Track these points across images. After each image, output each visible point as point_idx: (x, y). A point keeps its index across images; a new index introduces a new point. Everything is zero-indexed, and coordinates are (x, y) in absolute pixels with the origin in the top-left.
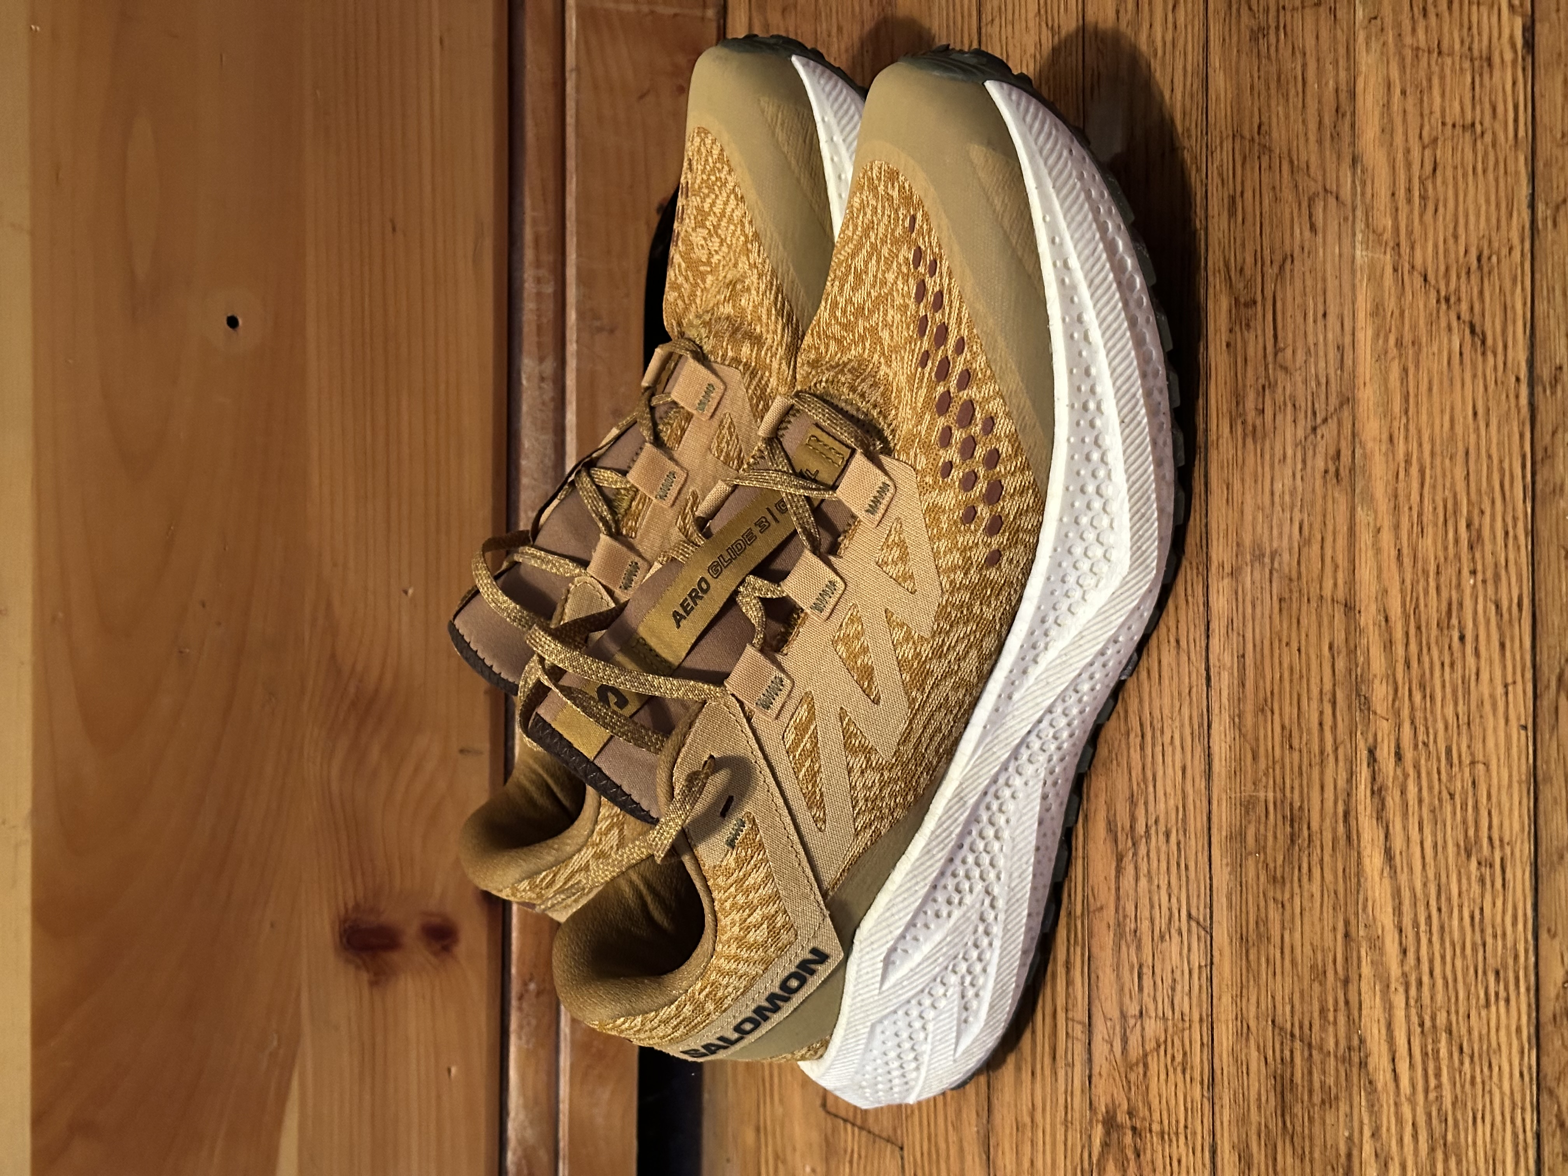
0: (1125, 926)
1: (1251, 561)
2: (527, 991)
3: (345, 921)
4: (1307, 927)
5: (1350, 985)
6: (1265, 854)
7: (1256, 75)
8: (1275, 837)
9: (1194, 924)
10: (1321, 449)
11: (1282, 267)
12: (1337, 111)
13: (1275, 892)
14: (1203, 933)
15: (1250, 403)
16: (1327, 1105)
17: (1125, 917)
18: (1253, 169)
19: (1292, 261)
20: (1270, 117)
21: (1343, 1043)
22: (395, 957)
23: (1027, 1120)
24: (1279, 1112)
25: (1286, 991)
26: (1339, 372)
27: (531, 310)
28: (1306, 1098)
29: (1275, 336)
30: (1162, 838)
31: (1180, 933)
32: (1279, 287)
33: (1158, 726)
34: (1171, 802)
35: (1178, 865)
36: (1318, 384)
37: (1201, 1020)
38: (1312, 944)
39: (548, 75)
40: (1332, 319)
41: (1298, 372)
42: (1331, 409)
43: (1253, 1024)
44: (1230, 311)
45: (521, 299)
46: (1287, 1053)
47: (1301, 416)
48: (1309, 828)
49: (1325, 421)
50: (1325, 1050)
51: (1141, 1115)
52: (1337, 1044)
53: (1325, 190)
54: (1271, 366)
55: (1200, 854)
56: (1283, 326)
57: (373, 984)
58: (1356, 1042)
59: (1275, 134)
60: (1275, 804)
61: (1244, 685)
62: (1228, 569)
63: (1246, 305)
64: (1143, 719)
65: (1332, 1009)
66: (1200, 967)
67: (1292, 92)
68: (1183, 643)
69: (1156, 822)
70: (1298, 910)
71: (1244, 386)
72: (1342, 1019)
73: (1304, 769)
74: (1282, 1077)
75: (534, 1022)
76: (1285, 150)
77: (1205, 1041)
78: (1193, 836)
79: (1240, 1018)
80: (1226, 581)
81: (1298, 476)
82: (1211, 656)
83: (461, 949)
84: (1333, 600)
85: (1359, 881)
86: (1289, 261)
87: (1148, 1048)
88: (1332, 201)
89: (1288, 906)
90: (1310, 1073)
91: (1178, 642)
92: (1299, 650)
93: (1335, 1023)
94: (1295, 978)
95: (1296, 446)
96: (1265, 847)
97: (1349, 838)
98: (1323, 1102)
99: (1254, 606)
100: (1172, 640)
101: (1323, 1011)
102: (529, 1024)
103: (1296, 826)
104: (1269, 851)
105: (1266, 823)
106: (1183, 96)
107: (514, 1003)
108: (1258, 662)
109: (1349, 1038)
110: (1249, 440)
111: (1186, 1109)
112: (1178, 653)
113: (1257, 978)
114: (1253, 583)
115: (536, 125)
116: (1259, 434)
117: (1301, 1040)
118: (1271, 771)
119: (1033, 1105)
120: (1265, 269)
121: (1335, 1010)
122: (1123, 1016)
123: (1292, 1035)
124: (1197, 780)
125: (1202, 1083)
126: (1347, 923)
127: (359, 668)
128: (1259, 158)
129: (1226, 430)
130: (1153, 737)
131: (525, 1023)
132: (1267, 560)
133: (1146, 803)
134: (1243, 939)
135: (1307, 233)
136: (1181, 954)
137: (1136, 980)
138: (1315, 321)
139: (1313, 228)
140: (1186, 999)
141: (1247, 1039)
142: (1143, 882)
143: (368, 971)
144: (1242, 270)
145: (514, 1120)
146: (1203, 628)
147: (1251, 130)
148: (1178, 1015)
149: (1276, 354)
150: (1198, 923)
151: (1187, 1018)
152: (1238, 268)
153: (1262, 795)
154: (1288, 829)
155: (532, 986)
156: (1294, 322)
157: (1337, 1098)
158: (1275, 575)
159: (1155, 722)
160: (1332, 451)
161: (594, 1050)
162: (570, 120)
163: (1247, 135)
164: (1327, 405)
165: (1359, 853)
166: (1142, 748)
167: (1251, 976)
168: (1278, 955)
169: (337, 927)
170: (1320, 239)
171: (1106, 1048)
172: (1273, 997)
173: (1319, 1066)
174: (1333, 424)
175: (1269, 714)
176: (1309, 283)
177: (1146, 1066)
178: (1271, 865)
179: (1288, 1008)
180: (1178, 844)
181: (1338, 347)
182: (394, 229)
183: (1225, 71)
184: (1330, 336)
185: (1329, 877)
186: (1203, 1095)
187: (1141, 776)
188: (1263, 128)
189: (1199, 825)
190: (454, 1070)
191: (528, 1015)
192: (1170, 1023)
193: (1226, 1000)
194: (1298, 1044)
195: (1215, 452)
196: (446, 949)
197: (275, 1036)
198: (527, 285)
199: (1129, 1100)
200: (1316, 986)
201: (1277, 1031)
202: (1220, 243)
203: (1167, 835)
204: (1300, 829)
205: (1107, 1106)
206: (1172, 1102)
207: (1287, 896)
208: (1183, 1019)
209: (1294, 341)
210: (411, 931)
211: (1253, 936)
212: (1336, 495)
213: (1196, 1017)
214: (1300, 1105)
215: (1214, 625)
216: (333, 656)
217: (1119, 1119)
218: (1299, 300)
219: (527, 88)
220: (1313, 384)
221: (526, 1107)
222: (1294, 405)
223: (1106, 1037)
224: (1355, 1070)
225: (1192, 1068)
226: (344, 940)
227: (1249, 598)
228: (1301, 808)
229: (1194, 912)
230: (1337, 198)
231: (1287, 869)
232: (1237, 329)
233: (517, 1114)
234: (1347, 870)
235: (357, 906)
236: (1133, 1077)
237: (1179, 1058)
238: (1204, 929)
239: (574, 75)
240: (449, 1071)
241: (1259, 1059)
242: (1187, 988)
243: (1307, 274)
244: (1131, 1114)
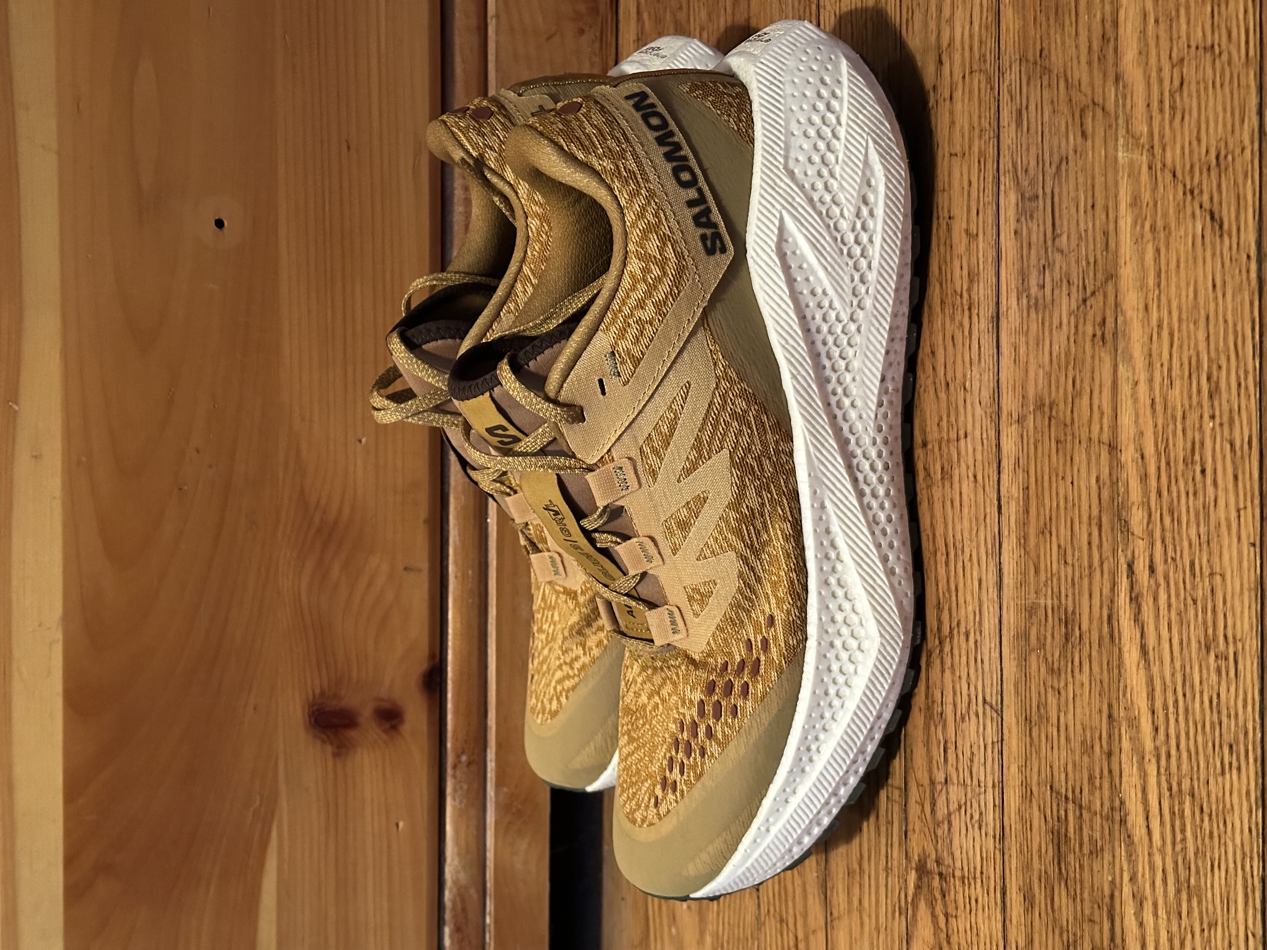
0: (933, 710)
1: (1034, 410)
2: (460, 762)
3: (313, 706)
4: (1078, 711)
5: (1113, 757)
6: (1045, 650)
7: (1038, 9)
8: (1053, 637)
9: (988, 708)
10: (1090, 316)
11: (1059, 168)
12: (1103, 37)
13: (1053, 682)
14: (995, 715)
15: (1033, 280)
16: (1094, 855)
17: (933, 702)
18: (1036, 86)
19: (1067, 163)
20: (1049, 43)
21: (1107, 804)
22: (353, 734)
23: (856, 867)
24: (1056, 861)
25: (1062, 761)
26: (1105, 253)
27: (461, 213)
28: (1077, 849)
29: (1054, 225)
30: (963, 638)
31: (977, 716)
32: (1056, 182)
33: (959, 546)
34: (970, 608)
35: (976, 660)
36: (1088, 263)
37: (994, 786)
38: (1082, 724)
39: (473, 21)
40: (1099, 209)
41: (1072, 254)
42: (1098, 284)
43: (1035, 789)
44: (1017, 205)
45: (452, 203)
46: (1062, 813)
47: (1074, 289)
48: (1080, 629)
49: (1093, 293)
50: (1093, 810)
51: (946, 863)
52: (1102, 806)
53: (1094, 103)
54: (1050, 250)
55: (993, 650)
56: (1060, 216)
57: (336, 755)
58: (1117, 803)
59: (1053, 58)
60: (1053, 609)
61: (1028, 512)
62: (1015, 417)
63: (1030, 199)
64: (948, 541)
65: (1098, 777)
66: (993, 743)
67: (1067, 22)
68: (979, 477)
69: (958, 624)
70: (1071, 696)
71: (1028, 266)
72: (1106, 785)
73: (1076, 580)
74: (1058, 832)
75: (465, 787)
76: (1062, 70)
77: (997, 803)
78: (987, 637)
79: (1025, 784)
80: (1013, 426)
81: (1072, 340)
82: (1002, 489)
83: (406, 728)
84: (1099, 441)
85: (1120, 672)
86: (1064, 163)
87: (951, 809)
88: (1099, 112)
89: (1063, 692)
90: (1081, 829)
91: (975, 477)
92: (1072, 483)
93: (1101, 788)
94: (1069, 752)
95: (1070, 315)
96: (1044, 645)
97: (1112, 637)
98: (1091, 853)
99: (1036, 448)
100: (971, 475)
101: (1091, 778)
102: (461, 788)
103: (1070, 627)
104: (1048, 647)
105: (1045, 625)
106: (980, 27)
107: (449, 771)
108: (1040, 493)
109: (1112, 801)
110: (1033, 311)
111: (982, 859)
112: (975, 486)
113: (1038, 752)
114: (1035, 428)
115: (463, 62)
116: (1040, 306)
117: (1074, 802)
118: (1049, 582)
119: (861, 855)
120: (1045, 169)
121: (1101, 778)
122: (932, 782)
123: (1067, 798)
124: (991, 590)
125: (994, 837)
126: (1110, 706)
127: (323, 502)
128: (1041, 77)
129: (1014, 302)
130: (956, 554)
131: (458, 787)
132: (1047, 409)
133: (950, 610)
134: (1028, 720)
135: (1079, 139)
136: (977, 732)
137: (942, 754)
138: (1085, 212)
139: (1084, 135)
140: (982, 769)
141: (1031, 801)
142: (948, 673)
143: (331, 744)
144: (1026, 171)
145: (450, 865)
146: (995, 465)
147: (1034, 55)
148: (975, 782)
149: (1054, 240)
150: (991, 707)
151: (982, 785)
152: (1024, 169)
153: (1042, 602)
154: (1063, 630)
155: (464, 758)
156: (1069, 213)
157: (1102, 849)
158: (1053, 421)
159: (957, 543)
160: (1099, 319)
161: (514, 810)
162: (491, 57)
163: (1031, 59)
164: (1095, 280)
165: (1120, 649)
166: (947, 564)
167: (1033, 749)
168: (1055, 733)
169: (307, 710)
170: (1089, 143)
171: (919, 808)
172: (1051, 767)
173: (1088, 823)
174: (1100, 296)
175: (1048, 535)
176: (1081, 180)
177: (950, 823)
178: (1050, 660)
179: (1063, 776)
180: (976, 642)
181: (1104, 233)
182: (348, 148)
183: (1013, 6)
184: (1097, 222)
185: (1096, 669)
186: (995, 847)
187: (946, 588)
188: (1044, 54)
189: (992, 627)
190: (401, 824)
191: (460, 782)
192: (969, 788)
193: (1014, 769)
194: (1071, 806)
195: (1005, 321)
196: (394, 728)
197: (258, 797)
198: (456, 192)
199: (936, 850)
200: (1086, 758)
201: (1054, 795)
202: (1009, 149)
203: (967, 635)
204: (1073, 630)
205: (919, 855)
206: (971, 853)
207: (1062, 684)
208: (979, 785)
209: (1069, 229)
210: (366, 714)
211: (1035, 718)
212: (1102, 355)
213: (990, 784)
214: (1072, 856)
215: (1004, 463)
216: (302, 492)
217: (929, 866)
218: (1072, 194)
219: (456, 32)
220: (1084, 263)
221: (459, 854)
222: (1069, 282)
223: (919, 800)
224: (1117, 827)
225: (987, 824)
226: (313, 720)
227: (1032, 441)
228: (1074, 612)
229: (988, 699)
230: (1103, 109)
231: (1062, 663)
232: (1023, 219)
233: (452, 860)
234: (1111, 663)
235: (322, 693)
236: (940, 832)
237: (976, 817)
238: (996, 711)
239: (494, 21)
240: (397, 825)
241: (1040, 818)
242: (982, 760)
243: (1079, 174)
244: (938, 862)
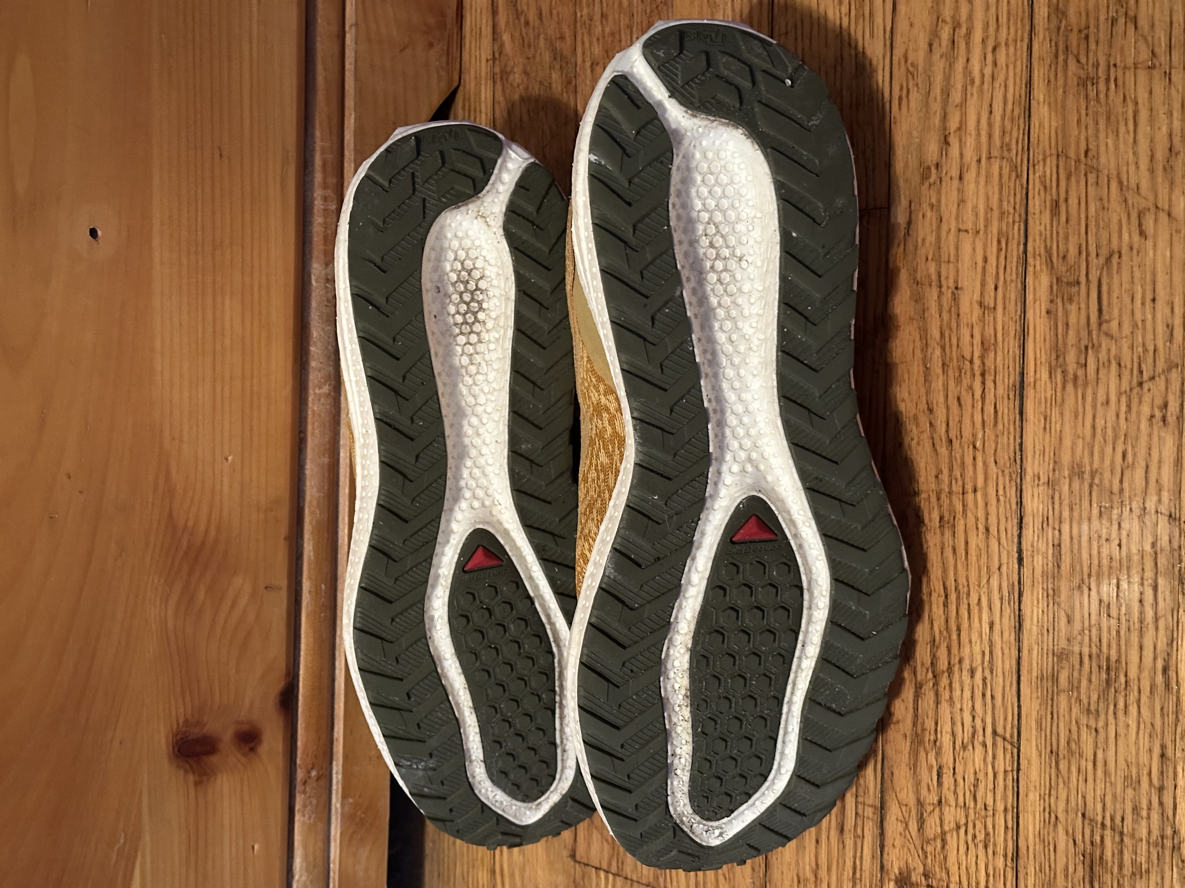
0: (924, 737)
1: (1069, 475)
2: (309, 777)
3: (177, 735)
4: (1121, 749)
5: (1165, 792)
6: (1079, 692)
7: (1083, 112)
8: (1090, 681)
9: (999, 740)
10: (1147, 398)
11: (1108, 260)
12: (1170, 150)
13: (1088, 721)
14: (1009, 747)
15: (1071, 357)
16: (1138, 877)
17: (924, 730)
18: (1078, 182)
19: (1120, 257)
20: (1098, 146)
21: (1156, 833)
22: (214, 759)
23: (809, 875)
24: (1087, 879)
25: (1098, 792)
26: (1168, 344)
27: (320, 223)
28: (1116, 870)
29: (1100, 311)
30: (966, 675)
31: (984, 745)
32: (1105, 273)
33: (963, 590)
34: (977, 649)
35: (984, 695)
36: (1145, 350)
37: (1006, 810)
38: (1126, 761)
39: (334, 29)
40: (1160, 304)
41: (1125, 340)
42: (1159, 369)
43: (1061, 816)
44: (1051, 287)
45: (312, 214)
46: (1098, 838)
47: (1126, 373)
48: (1126, 676)
49: (1152, 378)
50: (1137, 836)
51: (938, 876)
52: (1149, 833)
53: (1157, 207)
54: (1094, 333)
55: (1007, 689)
56: (1109, 304)
57: (197, 784)
58: (1169, 832)
59: (1103, 160)
60: (1090, 656)
61: (1059, 567)
62: (1044, 479)
63: (1069, 284)
64: (948, 584)
65: (1145, 807)
66: (1005, 772)
67: (1122, 129)
68: (993, 530)
69: (960, 661)
70: (1112, 734)
71: (1065, 344)
72: (1155, 816)
73: (1122, 633)
74: (1091, 855)
75: (314, 802)
76: (1114, 173)
77: (1010, 825)
78: (1000, 674)
79: (1049, 811)
80: (1041, 488)
81: (1122, 416)
82: (1024, 543)
83: (264, 749)
84: (1157, 512)
85: (1177, 717)
86: (1116, 256)
87: (946, 828)
88: (1163, 217)
89: (1101, 731)
90: (1121, 852)
91: (987, 529)
92: (1120, 545)
93: (1149, 817)
94: (1108, 784)
95: (1121, 394)
96: (1078, 688)
97: (1167, 686)
98: (1133, 874)
99: (1071, 509)
100: (981, 527)
101: (1136, 810)
102: (311, 803)
103: (1113, 674)
104: (1083, 690)
105: (1080, 670)
106: (1003, 118)
107: (299, 787)
108: (1076, 551)
109: (1162, 829)
110: (1070, 387)
111: (987, 875)
112: (987, 538)
113: (1067, 784)
114: (1071, 492)
115: (325, 70)
116: (1080, 382)
117: (1113, 829)
118: (1087, 632)
119: (817, 865)
120: (1090, 259)
121: (1149, 809)
122: (920, 803)
123: (1103, 825)
124: (1006, 635)
125: (1005, 856)
126: (1163, 747)
127: (190, 523)
128: (1086, 175)
129: (1045, 375)
130: (958, 598)
131: (308, 803)
132: (1087, 476)
133: (949, 648)
134: (1054, 753)
135: (1136, 238)
136: (985, 760)
137: (935, 777)
138: (1143, 304)
139: (1142, 234)
140: (990, 795)
141: (1055, 826)
142: (944, 706)
143: (194, 773)
144: (1064, 257)
145: (298, 881)
146: (1015, 521)
147: (1077, 153)
148: (980, 805)
149: (1100, 325)
150: (1004, 739)
151: (990, 809)
152: (1061, 255)
153: (1076, 649)
154: (1104, 676)
155: (314, 773)
156: (1121, 302)
157: (1148, 871)
158: (1095, 487)
159: (961, 587)
160: (1159, 401)
161: (357, 819)
163: (1072, 154)
164: (1155, 366)
165: (1178, 698)
166: (946, 605)
167: (1060, 780)
168: (1090, 767)
169: (171, 740)
170: (1150, 243)
171: (900, 827)
172: (1084, 797)
173: (1131, 848)
174: (1161, 382)
175: (1086, 591)
176: (1137, 274)
177: (944, 842)
178: (1085, 701)
179: (1099, 807)
180: (984, 679)
181: (1168, 326)
182: (221, 156)
183: (1049, 105)
184: (1159, 315)
185: (1145, 713)
186: (1006, 865)
187: (943, 627)
188: (1090, 154)
189: (1007, 666)
190: (256, 847)
191: (310, 797)
192: (971, 811)
193: (1034, 796)
194: (1108, 832)
195: (1032, 391)
196: (252, 750)
197: (123, 835)
198: (316, 202)
199: (925, 866)
200: (1130, 792)
201: (1087, 822)
202: (1041, 234)
203: (972, 672)
204: (1117, 677)
205: (900, 868)
206: (973, 869)
207: (1101, 724)
208: (986, 809)
209: (1120, 316)
210: (227, 737)
211: (1063, 751)
212: (1163, 434)
213: (1000, 807)
214: (1109, 875)
215: (1028, 520)
216: (170, 515)
217: (914, 879)
218: (1126, 286)
219: (318, 39)
220: (1140, 349)
221: (307, 870)
222: (1120, 365)
223: (900, 818)
224: (1168, 853)
225: (995, 845)
226: (176, 751)
227: (1066, 502)
228: (1118, 661)
229: (1000, 730)
230: (1169, 215)
231: (1101, 705)
232: (1059, 301)
233: (301, 876)
234: (1166, 709)
235: (186, 721)
236: (929, 849)
237: (981, 837)
238: (1012, 744)
240: (253, 847)
241: (1067, 841)
242: (991, 786)
243: (1136, 269)
244: (926, 875)
